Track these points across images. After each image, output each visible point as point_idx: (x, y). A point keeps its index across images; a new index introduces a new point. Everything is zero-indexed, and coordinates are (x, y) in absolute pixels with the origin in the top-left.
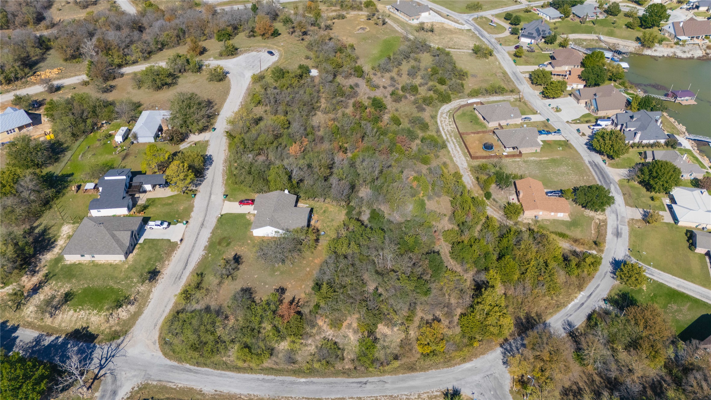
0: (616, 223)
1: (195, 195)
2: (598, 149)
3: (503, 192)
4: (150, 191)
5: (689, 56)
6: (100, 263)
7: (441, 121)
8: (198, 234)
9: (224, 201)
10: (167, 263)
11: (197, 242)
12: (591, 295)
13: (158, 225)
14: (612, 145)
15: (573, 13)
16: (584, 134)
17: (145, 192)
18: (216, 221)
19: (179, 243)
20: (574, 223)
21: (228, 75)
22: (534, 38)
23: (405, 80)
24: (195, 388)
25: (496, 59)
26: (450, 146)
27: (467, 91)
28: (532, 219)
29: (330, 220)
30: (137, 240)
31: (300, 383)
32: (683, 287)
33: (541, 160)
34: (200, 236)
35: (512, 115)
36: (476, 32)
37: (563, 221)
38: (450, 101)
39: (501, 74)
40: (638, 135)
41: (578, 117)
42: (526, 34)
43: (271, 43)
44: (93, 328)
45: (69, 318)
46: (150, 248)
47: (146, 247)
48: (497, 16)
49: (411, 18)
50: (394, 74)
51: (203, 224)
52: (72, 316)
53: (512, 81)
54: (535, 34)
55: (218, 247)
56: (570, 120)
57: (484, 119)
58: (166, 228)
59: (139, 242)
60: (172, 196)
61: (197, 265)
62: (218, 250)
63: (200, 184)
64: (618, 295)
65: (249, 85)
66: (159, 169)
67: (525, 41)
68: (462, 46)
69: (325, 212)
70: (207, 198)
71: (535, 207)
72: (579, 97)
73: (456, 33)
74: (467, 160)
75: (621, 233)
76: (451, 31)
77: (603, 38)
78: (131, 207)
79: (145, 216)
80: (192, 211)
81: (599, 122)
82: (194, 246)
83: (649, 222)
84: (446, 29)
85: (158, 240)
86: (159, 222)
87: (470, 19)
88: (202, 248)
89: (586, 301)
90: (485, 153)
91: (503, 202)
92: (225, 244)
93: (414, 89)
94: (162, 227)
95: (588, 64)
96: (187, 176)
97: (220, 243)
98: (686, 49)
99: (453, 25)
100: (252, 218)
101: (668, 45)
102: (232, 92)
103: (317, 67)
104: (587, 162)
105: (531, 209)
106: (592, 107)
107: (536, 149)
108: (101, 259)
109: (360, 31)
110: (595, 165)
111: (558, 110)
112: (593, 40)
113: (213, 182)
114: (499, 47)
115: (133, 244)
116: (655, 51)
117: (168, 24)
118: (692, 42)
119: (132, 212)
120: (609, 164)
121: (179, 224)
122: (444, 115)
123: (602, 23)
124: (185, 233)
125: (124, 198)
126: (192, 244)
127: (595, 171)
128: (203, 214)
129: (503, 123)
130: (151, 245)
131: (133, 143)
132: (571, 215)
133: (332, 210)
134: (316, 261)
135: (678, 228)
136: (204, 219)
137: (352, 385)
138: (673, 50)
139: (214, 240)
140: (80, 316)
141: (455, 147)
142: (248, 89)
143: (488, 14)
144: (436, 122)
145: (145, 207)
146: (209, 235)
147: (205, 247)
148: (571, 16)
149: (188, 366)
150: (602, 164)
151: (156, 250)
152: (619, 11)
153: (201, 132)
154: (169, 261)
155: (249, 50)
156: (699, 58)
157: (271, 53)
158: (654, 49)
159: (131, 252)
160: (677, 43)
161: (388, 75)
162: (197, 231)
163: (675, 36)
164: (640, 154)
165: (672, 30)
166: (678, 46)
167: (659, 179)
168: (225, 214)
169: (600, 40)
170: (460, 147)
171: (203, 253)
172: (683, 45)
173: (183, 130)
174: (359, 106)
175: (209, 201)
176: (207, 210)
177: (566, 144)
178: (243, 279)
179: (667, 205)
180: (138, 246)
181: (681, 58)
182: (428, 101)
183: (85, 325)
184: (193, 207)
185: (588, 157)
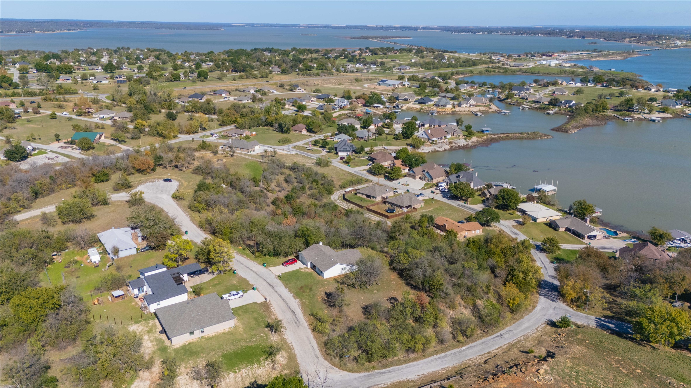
0: (508, 229)
1: (234, 272)
5: (443, 149)
7: (341, 204)
8: (276, 292)
9: (266, 268)
11: (282, 296)
12: (542, 262)
13: (234, 295)
15: (357, 136)
16: (437, 194)
17: (186, 281)
22: (347, 152)
25: (336, 167)
27: (337, 186)
33: (433, 209)
34: (279, 293)
35: (388, 190)
36: (304, 155)
37: (481, 235)
38: (332, 193)
39: (348, 174)
40: (472, 184)
41: (424, 186)
42: (342, 149)
43: (157, 176)
46: (244, 312)
48: (307, 144)
49: (250, 150)
51: (271, 285)
54: (348, 149)
55: (304, 294)
57: (368, 196)
58: (244, 295)
60: (213, 279)
61: (302, 309)
62: (307, 295)
63: (228, 265)
64: (552, 259)
67: (343, 154)
70: (249, 270)
71: (460, 231)
72: (414, 174)
73: (291, 156)
75: (517, 233)
76: (286, 156)
80: (248, 281)
81: (440, 185)
82: (283, 300)
83: (523, 225)
86: (234, 292)
87: (291, 148)
88: (292, 298)
89: (544, 265)
90: (393, 214)
92: (308, 291)
93: (303, 189)
94: (239, 295)
95: (401, 157)
97: (302, 291)
98: (439, 145)
99: (283, 152)
104: (456, 206)
106: (426, 179)
107: (422, 204)
109: (219, 162)
110: (462, 206)
111: (407, 185)
114: (328, 160)
116: (423, 149)
118: (440, 141)
120: (469, 204)
121: (249, 292)
122: (338, 201)
123: (378, 140)
125: (178, 285)
127: (466, 209)
128: (261, 280)
129: (385, 196)
130: (242, 310)
131: (113, 259)
132: (483, 231)
134: (392, 277)
135: (538, 223)
136: (267, 282)
138: (432, 147)
139: (295, 291)
141: (368, 215)
144: (337, 205)
146: (286, 290)
150: (465, 205)
151: (253, 312)
160: (431, 143)
162: (272, 290)
163: (429, 139)
165: (425, 136)
166: (434, 145)
170: (371, 214)
171: (297, 301)
174: (281, 201)
175: (253, 272)
176: (261, 277)
177: (433, 199)
178: (354, 302)
184: (244, 279)
185: (454, 203)
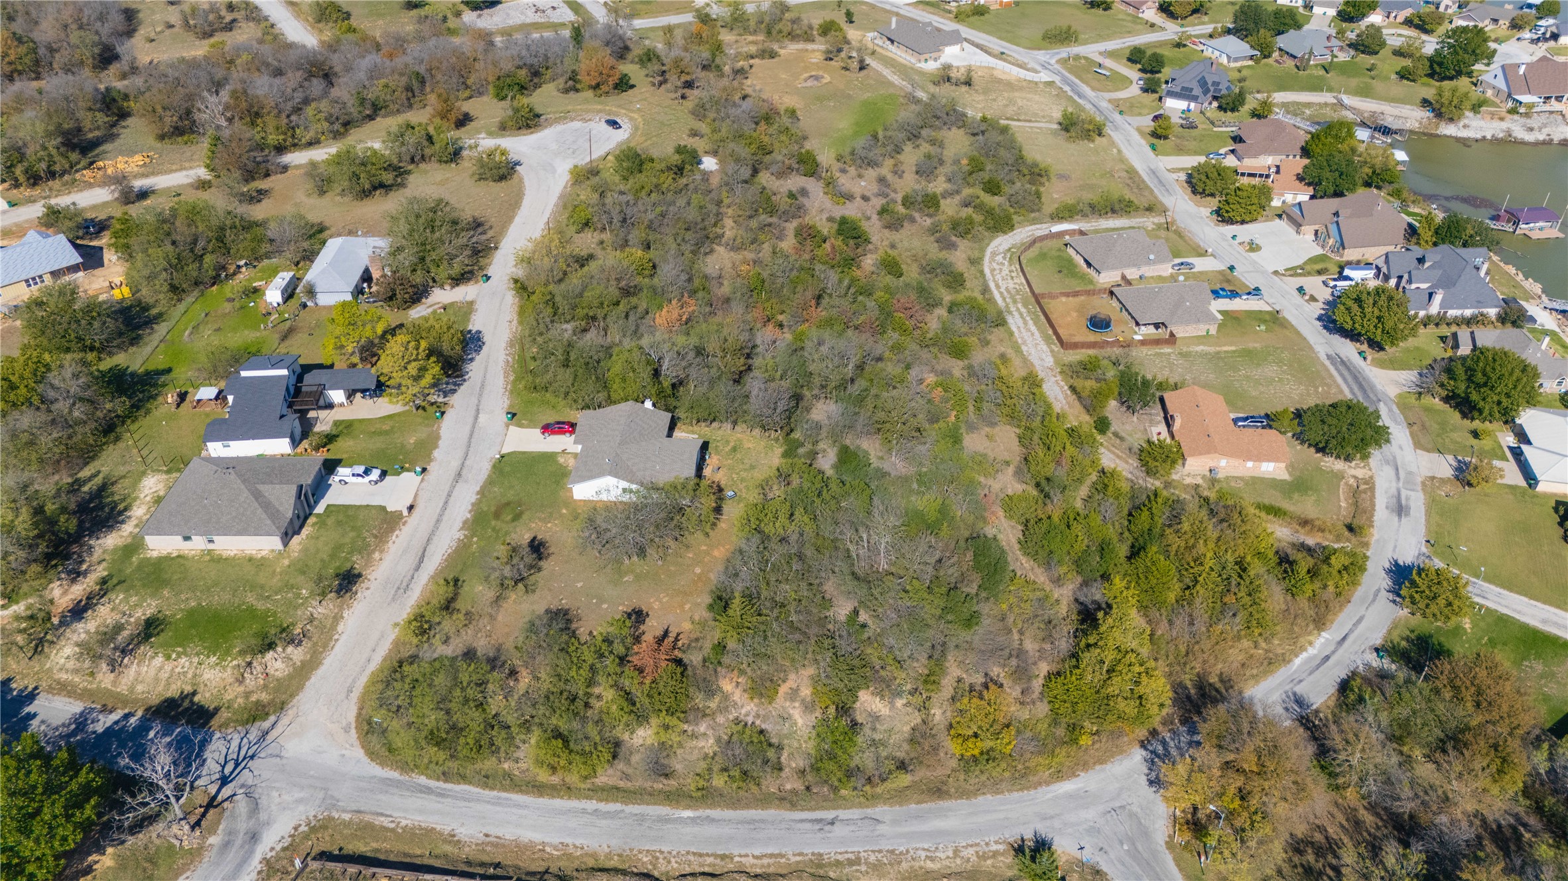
0: (1394, 484)
1: (443, 413)
2: (1348, 327)
3: (1135, 419)
4: (342, 405)
5: (1541, 137)
6: (225, 554)
7: (993, 270)
8: (449, 495)
9: (507, 426)
10: (377, 555)
11: (447, 512)
13: (359, 475)
14: (1379, 318)
15: (1280, 49)
16: (1313, 299)
17: (330, 406)
18: (489, 468)
19: (405, 513)
20: (1299, 485)
21: (518, 168)
22: (1194, 98)
23: (909, 183)
24: (438, 828)
25: (1113, 143)
26: (1014, 322)
27: (1049, 207)
28: (1204, 477)
30: (311, 508)
31: (681, 820)
32: (1556, 624)
33: (1218, 353)
34: (452, 499)
35: (1152, 257)
36: (1067, 88)
37: (1274, 480)
38: (1012, 228)
39: (1124, 174)
40: (1438, 298)
41: (1300, 262)
42: (1178, 90)
43: (614, 104)
44: (207, 695)
45: (152, 672)
47: (330, 521)
50: (885, 170)
51: (459, 475)
52: (161, 668)
53: (1147, 187)
54: (1197, 91)
55: (493, 523)
56: (1281, 269)
57: (1089, 265)
58: (376, 483)
59: (316, 511)
60: (390, 417)
61: (446, 560)
63: (454, 391)
64: (1407, 639)
65: (565, 187)
66: (361, 359)
67: (1175, 106)
68: (1036, 114)
70: (470, 420)
71: (1209, 449)
72: (1300, 219)
73: (1021, 89)
74: (1052, 351)
75: (1408, 508)
76: (1010, 85)
77: (1347, 100)
78: (298, 438)
79: (330, 456)
80: (436, 446)
81: (1347, 272)
82: (438, 521)
83: (1470, 484)
84: (1000, 81)
85: (358, 508)
86: (360, 469)
87: (1053, 61)
90: (1092, 337)
91: (1137, 441)
92: (509, 517)
93: (931, 203)
94: (367, 479)
95: (1316, 149)
96: (423, 369)
97: (497, 515)
98: (1534, 122)
99: (1016, 72)
100: (572, 462)
101: (1493, 115)
102: (526, 202)
103: (714, 153)
104: (1323, 357)
105: (1201, 454)
106: (1331, 241)
107: (1207, 327)
108: (230, 545)
110: (1342, 364)
111: (1253, 247)
112: (1326, 104)
113: (483, 386)
114: (1117, 117)
115: (302, 515)
116: (1465, 126)
117: (388, 63)
118: (1547, 108)
119: (300, 449)
120: (1373, 360)
121: (405, 474)
122: (999, 258)
123: (1345, 69)
124: (420, 493)
125: (282, 417)
126: (435, 517)
127: (1342, 375)
128: (460, 454)
129: (1132, 273)
130: (341, 517)
131: (305, 306)
132: (1291, 468)
133: (750, 445)
135: (1536, 496)
136: (463, 464)
137: (800, 825)
138: (1504, 125)
139: (485, 509)
140: (178, 670)
141: (1025, 323)
142: (561, 197)
143: (1092, 50)
144: (982, 272)
145: (330, 438)
146: (474, 498)
147: (465, 522)
148: (1276, 55)
149: (423, 780)
152: (1383, 44)
153: (458, 285)
154: (381, 552)
155: (565, 118)
156: (1564, 143)
157: (613, 124)
158: (1461, 124)
159: (297, 532)
160: (1513, 111)
161: (871, 173)
162: (447, 488)
163: (1509, 95)
164: (1443, 339)
165: (1501, 83)
166: (1516, 117)
167: (1492, 388)
168: (509, 454)
169: (1341, 104)
170: (1035, 324)
172: (1527, 115)
173: (418, 278)
174: (808, 235)
175: (474, 427)
176: (469, 446)
178: (550, 590)
179: (1509, 447)
180: (311, 520)
181: (1523, 143)
182: (962, 228)
183: (188, 689)
184: (438, 438)
185: (1325, 344)
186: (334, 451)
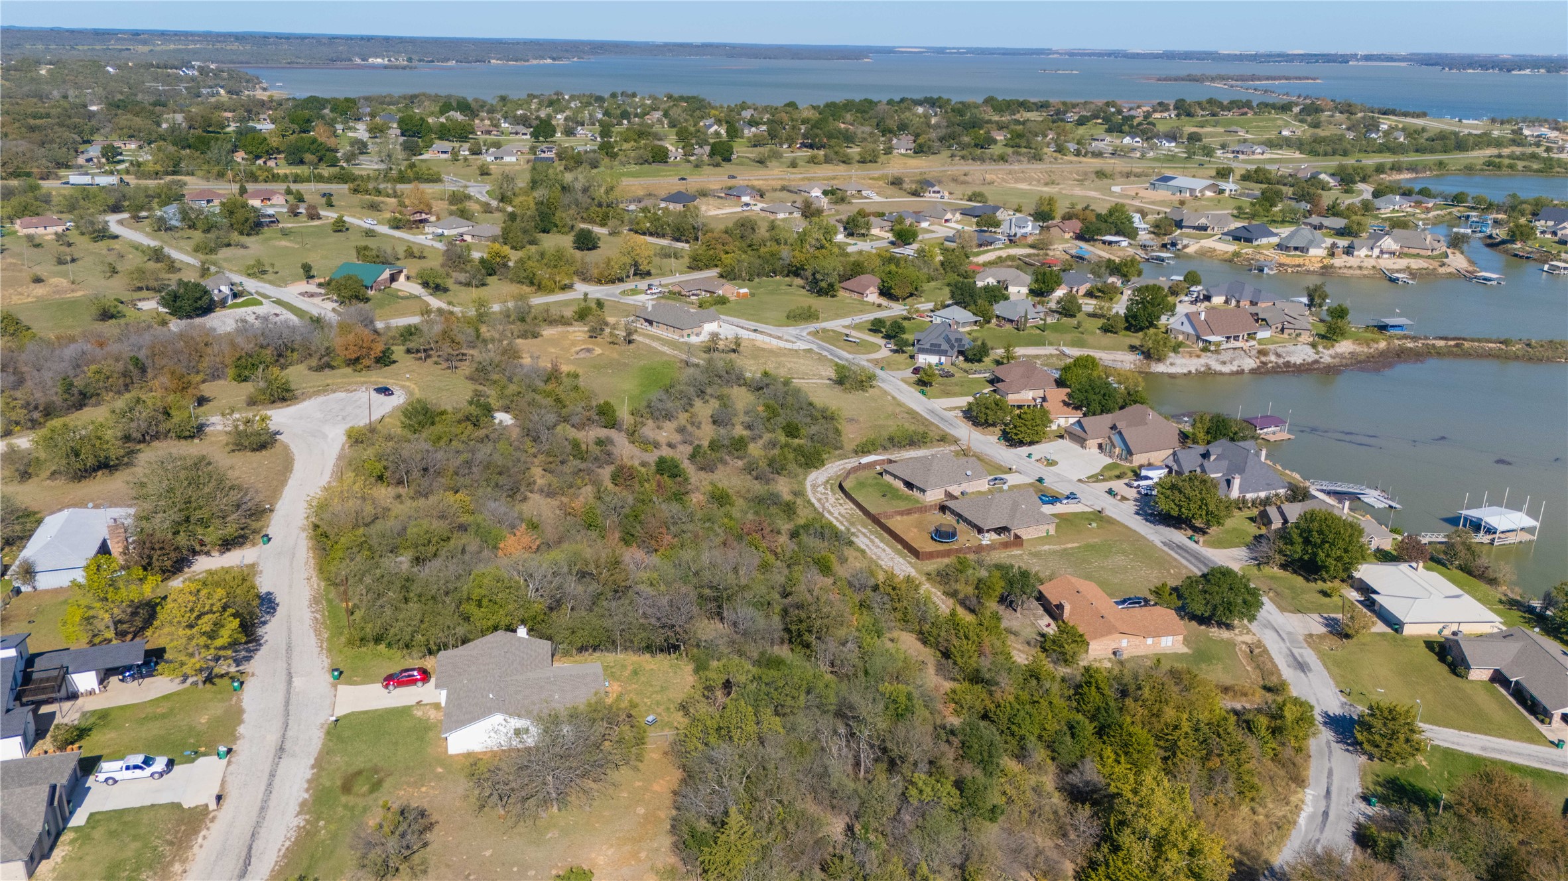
0: (1282, 644)
1: (242, 683)
2: (1175, 513)
3: (1018, 614)
4: (91, 693)
5: (1235, 369)
7: (819, 500)
8: (272, 775)
9: (335, 686)
10: (177, 867)
11: (273, 796)
12: (1328, 792)
13: (136, 767)
14: (1202, 500)
15: (998, 317)
16: (1124, 499)
17: (73, 696)
18: (322, 735)
19: (213, 805)
20: (1202, 655)
21: (278, 437)
22: (944, 353)
23: (706, 433)
25: (885, 393)
26: (861, 542)
27: (849, 446)
28: (1110, 660)
29: (658, 688)
30: (66, 820)
32: (1494, 750)
33: (1065, 549)
34: (277, 781)
35: (969, 473)
36: (825, 353)
37: (1176, 654)
38: (822, 464)
39: (906, 415)
40: (1236, 483)
41: (1098, 471)
42: (927, 346)
43: (380, 377)
46: (112, 834)
47: (98, 834)
48: (856, 327)
49: (685, 333)
50: (683, 417)
51: (282, 749)
53: (932, 423)
54: (945, 346)
55: (344, 799)
56: (1083, 477)
57: (909, 485)
58: (161, 774)
59: (70, 825)
60: (166, 698)
61: (285, 856)
62: (346, 807)
63: (248, 659)
64: (1378, 783)
65: (343, 449)
66: (116, 634)
67: (928, 360)
68: (807, 374)
69: (635, 673)
70: (282, 686)
71: (1109, 630)
72: (1083, 435)
73: (785, 355)
74: (910, 563)
75: (1307, 665)
76: (772, 352)
77: (1067, 350)
78: (31, 737)
79: (85, 753)
80: (240, 721)
81: (1144, 473)
82: (263, 809)
83: (1347, 636)
84: (763, 350)
85: (139, 810)
86: (138, 759)
87: (804, 334)
88: (294, 808)
89: (1328, 806)
90: (940, 547)
91: (1032, 635)
92: (365, 788)
93: (739, 446)
94: (148, 771)
95: (1072, 379)
97: (347, 788)
98: (1225, 356)
99: (775, 343)
100: (433, 714)
101: (1191, 354)
102: (298, 466)
103: (507, 409)
104: (1160, 545)
105: (1102, 636)
106: (1117, 451)
107: (1046, 527)
109: (582, 355)
110: (1180, 548)
111: (1051, 463)
112: (1051, 355)
113: (289, 648)
114: (879, 372)
115: (53, 833)
116: (1172, 364)
117: (98, 350)
118: (1230, 345)
119: (36, 751)
120: (1204, 542)
121: (202, 760)
122: (821, 489)
123: (1055, 328)
124: (229, 779)
125: (8, 711)
126: (258, 804)
127: (1184, 557)
128: (277, 725)
129: (955, 490)
130: (114, 826)
131: (18, 591)
132: (1186, 641)
133: (653, 667)
134: (656, 787)
135: (1405, 639)
136: (284, 736)
138: (1202, 361)
139: (328, 784)
141: (872, 541)
142: (340, 457)
143: (837, 325)
144: (809, 502)
145: (81, 733)
146: (309, 774)
147: (303, 804)
148: (994, 321)
150: (1190, 544)
151: (135, 838)
152: (1079, 308)
153: (229, 550)
154: (184, 861)
155: (325, 391)
156: (1253, 371)
157: (385, 391)
158: (1168, 363)
159: (47, 856)
160: (1205, 350)
161: (670, 426)
162: (267, 769)
163: (1198, 338)
164: (1252, 519)
165: (1188, 328)
166: (1209, 354)
168: (345, 716)
169: (1063, 354)
170: (882, 541)
171: (300, 821)
172: (1217, 352)
174: (627, 477)
175: (288, 692)
176: (287, 713)
177: (1099, 515)
178: (448, 866)
179: (1358, 601)
180: (66, 837)
181: (1222, 374)
182: (777, 467)
184: (240, 711)
185: (1157, 535)
186: (88, 748)
